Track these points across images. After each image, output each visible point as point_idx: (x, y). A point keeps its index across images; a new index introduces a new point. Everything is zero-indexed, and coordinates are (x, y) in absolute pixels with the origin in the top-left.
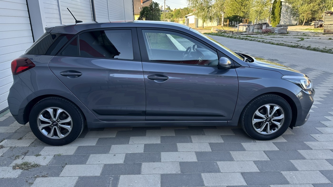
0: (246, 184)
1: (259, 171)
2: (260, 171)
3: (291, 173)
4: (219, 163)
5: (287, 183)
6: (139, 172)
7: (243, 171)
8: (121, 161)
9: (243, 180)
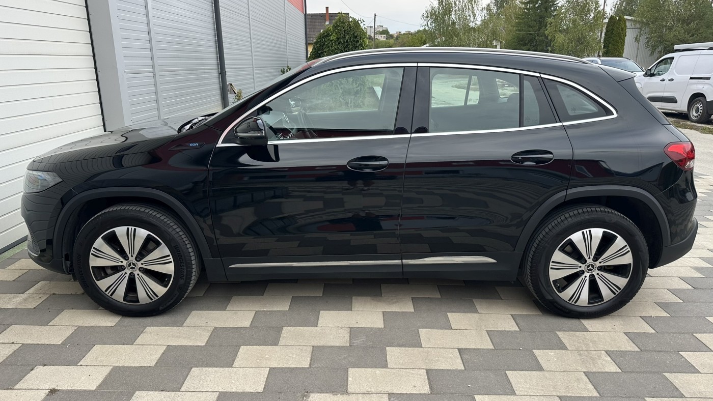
0: (463, 368)
1: (492, 347)
2: (494, 347)
3: (552, 353)
4: (423, 332)
5: (540, 368)
6: (275, 343)
7: (463, 346)
8: (247, 324)
9: (460, 361)
